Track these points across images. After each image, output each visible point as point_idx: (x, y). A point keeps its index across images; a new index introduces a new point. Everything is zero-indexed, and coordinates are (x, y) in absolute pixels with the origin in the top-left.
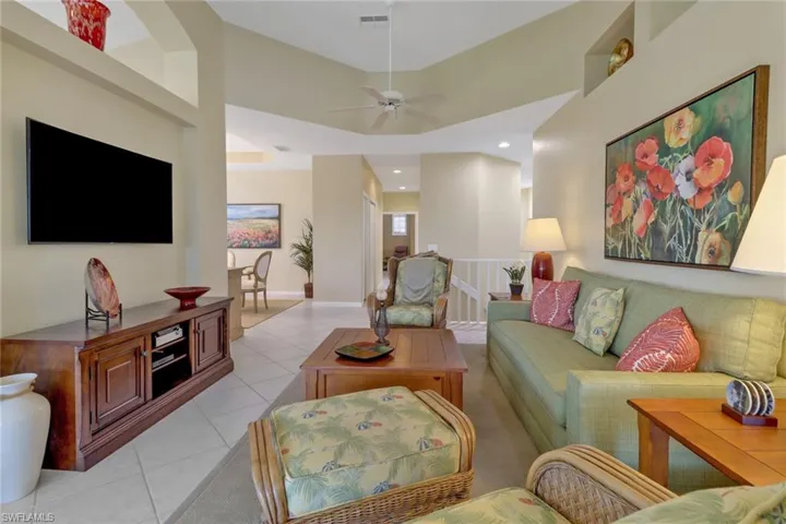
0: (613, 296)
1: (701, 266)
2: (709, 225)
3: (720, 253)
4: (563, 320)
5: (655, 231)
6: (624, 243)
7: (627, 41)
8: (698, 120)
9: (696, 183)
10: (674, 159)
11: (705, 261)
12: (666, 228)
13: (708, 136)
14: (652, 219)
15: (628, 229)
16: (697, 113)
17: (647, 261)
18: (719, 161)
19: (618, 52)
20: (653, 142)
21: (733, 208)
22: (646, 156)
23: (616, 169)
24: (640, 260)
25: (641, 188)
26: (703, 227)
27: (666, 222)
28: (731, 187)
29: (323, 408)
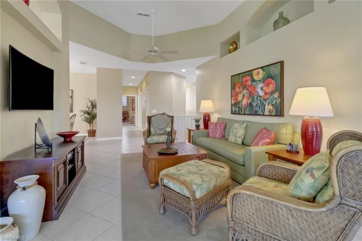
0: (243, 125)
1: (266, 115)
2: (269, 104)
3: (272, 112)
4: (221, 136)
5: (251, 105)
6: (239, 109)
7: (235, 42)
8: (264, 73)
9: (264, 91)
10: (257, 83)
11: (268, 114)
12: (254, 104)
13: (267, 78)
14: (249, 101)
15: (240, 104)
16: (264, 71)
17: (248, 114)
18: (271, 86)
19: (232, 45)
20: (249, 77)
21: (276, 99)
22: (246, 81)
23: (235, 85)
24: (245, 114)
25: (245, 91)
26: (267, 103)
27: (254, 102)
28: (275, 93)
29: (179, 168)
